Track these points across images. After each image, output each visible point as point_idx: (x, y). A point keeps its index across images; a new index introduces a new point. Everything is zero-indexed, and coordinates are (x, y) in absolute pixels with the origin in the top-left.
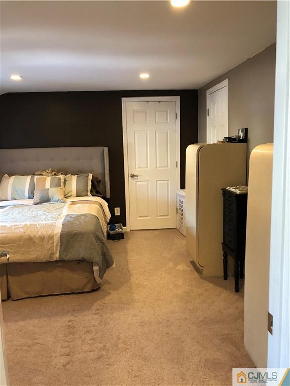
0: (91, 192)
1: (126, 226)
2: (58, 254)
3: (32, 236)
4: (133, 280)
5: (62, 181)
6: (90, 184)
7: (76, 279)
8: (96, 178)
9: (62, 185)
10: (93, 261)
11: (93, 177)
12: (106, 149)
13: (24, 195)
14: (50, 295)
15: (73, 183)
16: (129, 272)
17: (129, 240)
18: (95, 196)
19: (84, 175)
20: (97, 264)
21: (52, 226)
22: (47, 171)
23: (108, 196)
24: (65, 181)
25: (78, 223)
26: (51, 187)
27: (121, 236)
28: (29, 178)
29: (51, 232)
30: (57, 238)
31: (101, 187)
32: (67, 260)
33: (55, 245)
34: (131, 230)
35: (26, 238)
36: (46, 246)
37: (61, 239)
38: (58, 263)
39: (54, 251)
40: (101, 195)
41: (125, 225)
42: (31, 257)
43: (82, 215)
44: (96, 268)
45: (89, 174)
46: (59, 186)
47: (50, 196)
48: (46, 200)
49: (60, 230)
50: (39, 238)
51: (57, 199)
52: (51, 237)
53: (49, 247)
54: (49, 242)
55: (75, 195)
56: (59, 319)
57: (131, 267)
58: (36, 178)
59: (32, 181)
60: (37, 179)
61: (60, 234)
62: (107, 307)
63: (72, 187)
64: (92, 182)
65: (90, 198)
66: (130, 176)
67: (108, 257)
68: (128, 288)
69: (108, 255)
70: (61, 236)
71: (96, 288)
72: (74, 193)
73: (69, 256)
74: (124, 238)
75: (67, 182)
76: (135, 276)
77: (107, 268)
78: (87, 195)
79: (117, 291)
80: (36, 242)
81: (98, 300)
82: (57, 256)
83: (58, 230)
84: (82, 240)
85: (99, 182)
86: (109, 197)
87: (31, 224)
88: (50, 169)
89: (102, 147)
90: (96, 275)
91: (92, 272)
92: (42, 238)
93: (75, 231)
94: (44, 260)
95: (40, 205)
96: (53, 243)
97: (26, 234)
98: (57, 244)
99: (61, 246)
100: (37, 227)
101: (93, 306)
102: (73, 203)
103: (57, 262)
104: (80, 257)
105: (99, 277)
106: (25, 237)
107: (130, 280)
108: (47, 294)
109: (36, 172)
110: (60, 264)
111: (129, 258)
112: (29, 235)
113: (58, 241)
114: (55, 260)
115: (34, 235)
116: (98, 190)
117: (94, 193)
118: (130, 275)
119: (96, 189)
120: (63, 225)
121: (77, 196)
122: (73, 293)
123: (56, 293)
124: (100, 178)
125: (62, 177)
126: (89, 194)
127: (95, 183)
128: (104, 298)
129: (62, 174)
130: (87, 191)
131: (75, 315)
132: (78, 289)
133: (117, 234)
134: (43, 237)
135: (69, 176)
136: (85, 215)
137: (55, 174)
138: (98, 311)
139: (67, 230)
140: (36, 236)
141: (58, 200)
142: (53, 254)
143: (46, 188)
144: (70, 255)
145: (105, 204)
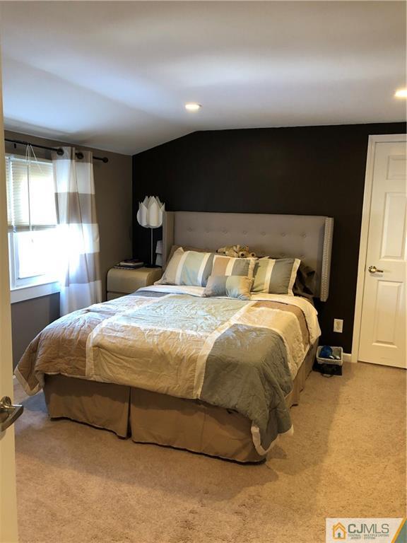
0: (295, 287)
1: (350, 352)
2: (200, 390)
3: (167, 353)
4: (327, 462)
5: (252, 266)
6: (294, 275)
7: (225, 437)
8: (307, 267)
9: (251, 272)
10: (251, 418)
11: (301, 265)
12: (329, 222)
13: (197, 281)
14: (185, 450)
15: (268, 270)
16: (326, 443)
17: (349, 379)
18: (300, 295)
19: (288, 260)
20: (258, 425)
21: (199, 342)
22: (235, 248)
23: (324, 297)
24: (257, 266)
25: (239, 344)
26: (232, 274)
27: (336, 370)
28: (208, 255)
29: (194, 351)
30: (201, 364)
31: (314, 282)
32: (212, 403)
33: (197, 374)
34: (358, 361)
35: (157, 354)
36: (183, 372)
37: (207, 367)
38: (200, 404)
39: (195, 384)
40: (311, 296)
41: (348, 350)
42: (160, 386)
43: (255, 330)
44: (255, 430)
45: (296, 260)
46: (245, 273)
47: (226, 287)
48: (220, 292)
49: (207, 352)
50: (175, 358)
51: (237, 293)
52: (193, 361)
53: (187, 376)
54: (188, 367)
55: (268, 290)
56: (178, 501)
57: (333, 434)
58: (216, 256)
59: (210, 260)
60: (217, 258)
61: (206, 358)
62: (261, 507)
63: (265, 277)
64: (299, 272)
65: (290, 299)
66: (367, 268)
67: (281, 415)
68: (311, 478)
69: (280, 412)
70: (207, 361)
71: (256, 461)
72: (266, 286)
73: (215, 399)
74: (341, 375)
75: (259, 268)
76: (333, 455)
77: (279, 433)
78: (286, 293)
79: (290, 477)
80: (171, 362)
81: (252, 485)
82: (198, 393)
83: (206, 351)
84: (238, 376)
85: (311, 273)
86: (325, 300)
87: (172, 332)
88: (238, 246)
89: (323, 217)
90: (256, 440)
91: (250, 434)
92: (180, 360)
93: (230, 359)
94: (179, 395)
95: (211, 299)
96: (194, 370)
97: (160, 347)
98: (201, 373)
99: (205, 378)
100: (179, 339)
101: (239, 496)
102: (258, 304)
103: (197, 401)
104: (231, 404)
105: (261, 444)
106: (158, 351)
107: (322, 461)
108: (180, 447)
109: (220, 247)
110: (202, 406)
111: (336, 416)
112: (163, 351)
113: (202, 369)
114: (195, 398)
115: (170, 353)
116: (307, 286)
117: (299, 291)
118: (326, 452)
119: (304, 285)
120: (215, 343)
121: (270, 293)
122: (218, 458)
123: (193, 450)
124: (314, 267)
125: (252, 260)
126: (290, 291)
127: (305, 275)
128: (263, 484)
129: (253, 255)
130: (287, 287)
131: (205, 501)
132: (226, 454)
133: (330, 366)
134: (182, 357)
135: (266, 258)
136: (260, 330)
137: (242, 255)
138: (242, 508)
139: (218, 353)
140: (172, 353)
141: (238, 295)
142: (191, 388)
143: (226, 275)
144: (217, 397)
145: (312, 313)
